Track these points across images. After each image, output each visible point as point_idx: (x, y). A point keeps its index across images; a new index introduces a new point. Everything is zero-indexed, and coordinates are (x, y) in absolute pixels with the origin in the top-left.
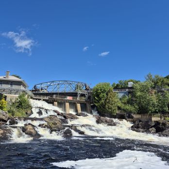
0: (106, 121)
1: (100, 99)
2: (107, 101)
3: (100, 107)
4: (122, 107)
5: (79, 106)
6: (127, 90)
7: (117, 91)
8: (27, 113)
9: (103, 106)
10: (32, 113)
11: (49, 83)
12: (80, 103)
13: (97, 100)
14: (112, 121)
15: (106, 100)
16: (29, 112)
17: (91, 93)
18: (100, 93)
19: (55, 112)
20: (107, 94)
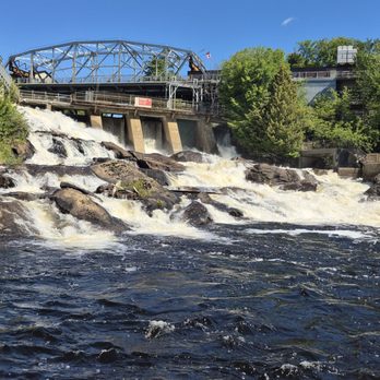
0: (277, 176)
1: (247, 106)
2: (273, 110)
3: (248, 133)
4: (319, 132)
5: (173, 128)
6: (334, 75)
7: (300, 79)
8: (15, 151)
9: (258, 128)
10: (31, 150)
11: (59, 51)
12: (178, 121)
13: (235, 109)
14: (294, 176)
15: (267, 108)
16: (22, 148)
17: (210, 84)
18: (249, 85)
19: (109, 148)
20: (271, 90)
